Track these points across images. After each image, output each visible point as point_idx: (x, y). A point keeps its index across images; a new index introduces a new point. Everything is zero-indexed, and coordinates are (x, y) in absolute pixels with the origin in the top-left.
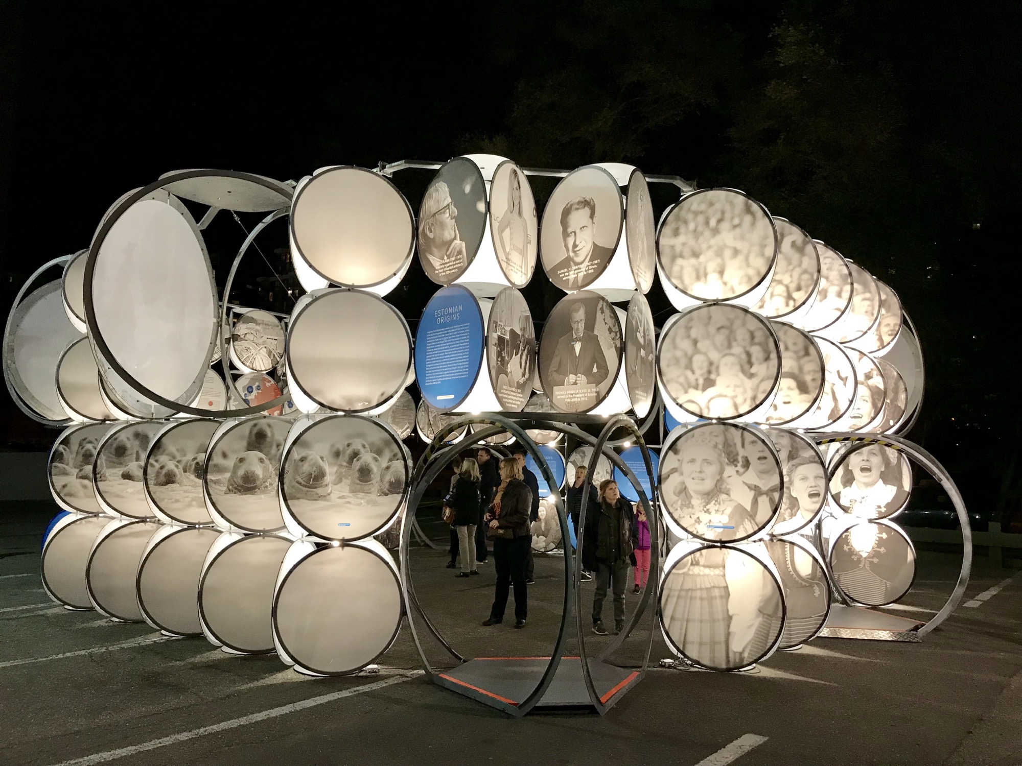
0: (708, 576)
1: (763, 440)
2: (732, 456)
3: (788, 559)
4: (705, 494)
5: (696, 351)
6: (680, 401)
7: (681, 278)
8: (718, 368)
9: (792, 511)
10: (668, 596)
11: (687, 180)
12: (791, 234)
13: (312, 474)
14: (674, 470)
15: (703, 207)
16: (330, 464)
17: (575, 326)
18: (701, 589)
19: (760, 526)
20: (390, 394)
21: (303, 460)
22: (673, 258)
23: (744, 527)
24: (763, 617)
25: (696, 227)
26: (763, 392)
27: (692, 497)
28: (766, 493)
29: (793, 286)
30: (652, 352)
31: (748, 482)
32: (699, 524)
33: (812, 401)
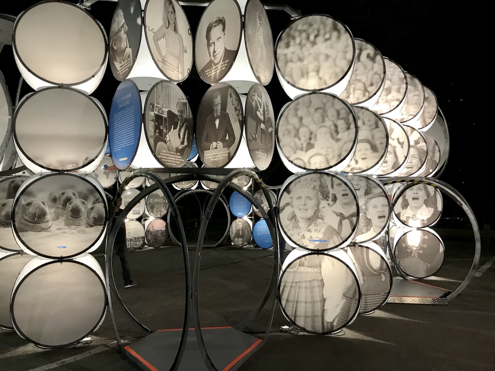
0: (310, 272)
1: (346, 183)
2: (325, 194)
3: (365, 257)
4: (308, 219)
5: (302, 125)
6: (291, 159)
7: (291, 76)
8: (316, 136)
9: (367, 228)
10: (284, 286)
11: (295, 10)
12: (366, 49)
13: (36, 214)
14: (288, 204)
15: (305, 27)
16: (50, 207)
17: (215, 108)
18: (306, 281)
19: (344, 240)
20: (92, 158)
21: (29, 204)
22: (286, 62)
23: (333, 241)
24: (346, 299)
25: (301, 41)
26: (346, 151)
27: (299, 221)
28: (348, 218)
29: (368, 83)
30: (272, 126)
31: (335, 211)
32: (304, 239)
33: (380, 157)
